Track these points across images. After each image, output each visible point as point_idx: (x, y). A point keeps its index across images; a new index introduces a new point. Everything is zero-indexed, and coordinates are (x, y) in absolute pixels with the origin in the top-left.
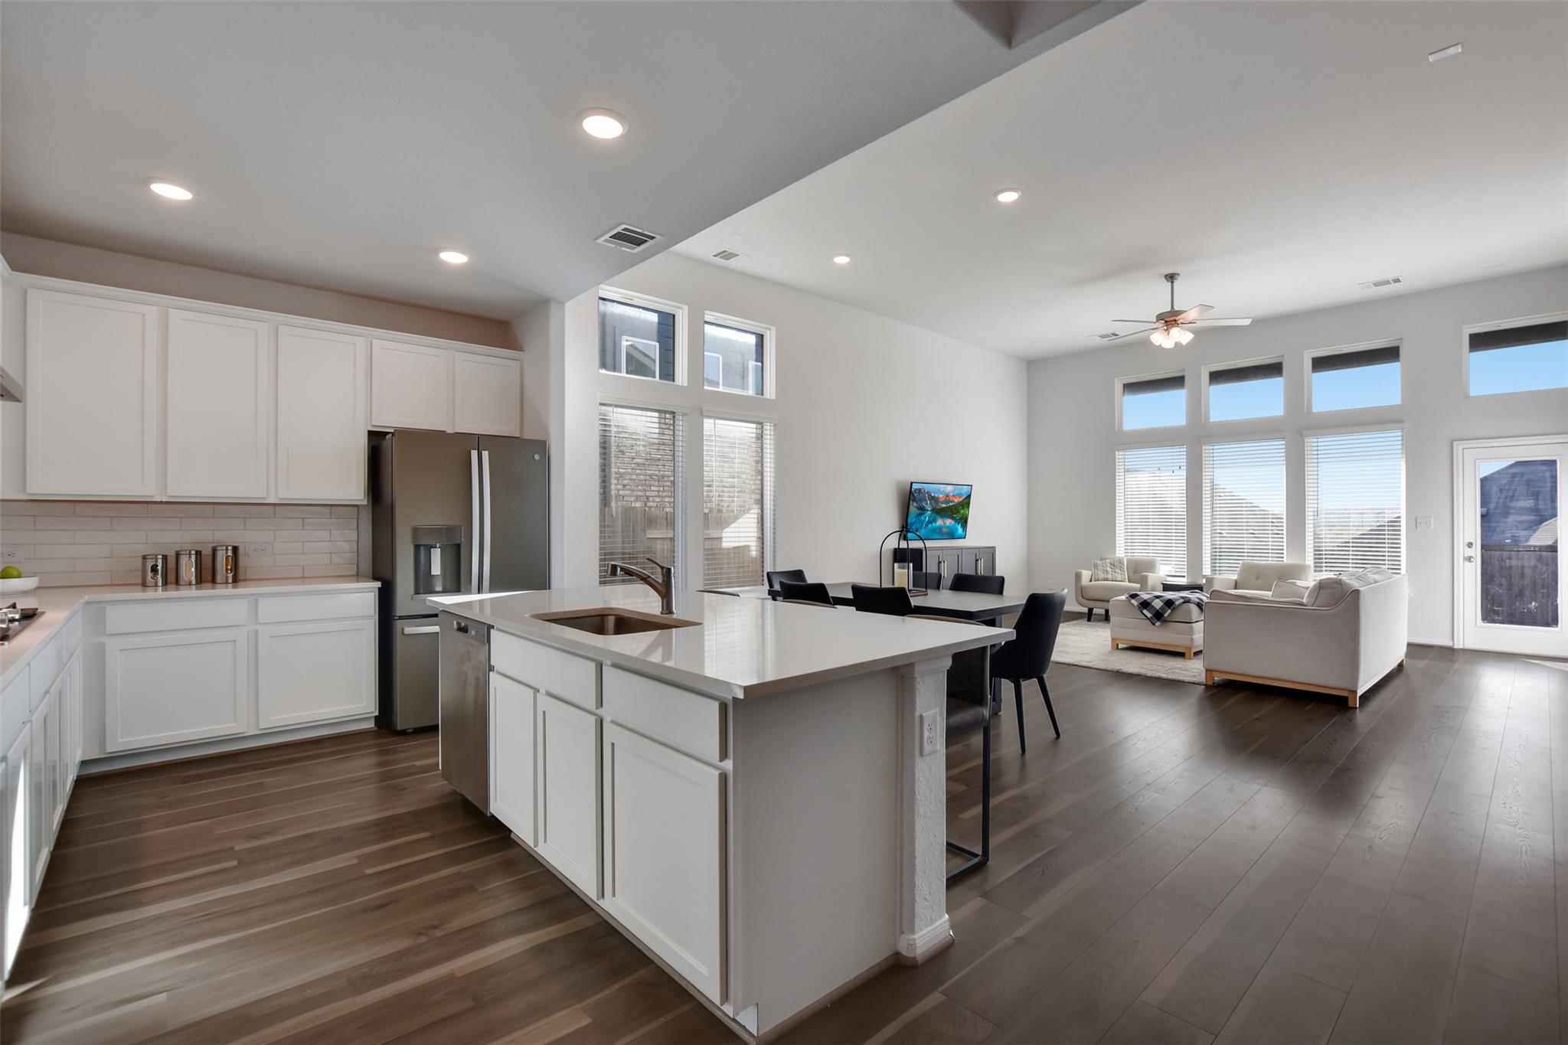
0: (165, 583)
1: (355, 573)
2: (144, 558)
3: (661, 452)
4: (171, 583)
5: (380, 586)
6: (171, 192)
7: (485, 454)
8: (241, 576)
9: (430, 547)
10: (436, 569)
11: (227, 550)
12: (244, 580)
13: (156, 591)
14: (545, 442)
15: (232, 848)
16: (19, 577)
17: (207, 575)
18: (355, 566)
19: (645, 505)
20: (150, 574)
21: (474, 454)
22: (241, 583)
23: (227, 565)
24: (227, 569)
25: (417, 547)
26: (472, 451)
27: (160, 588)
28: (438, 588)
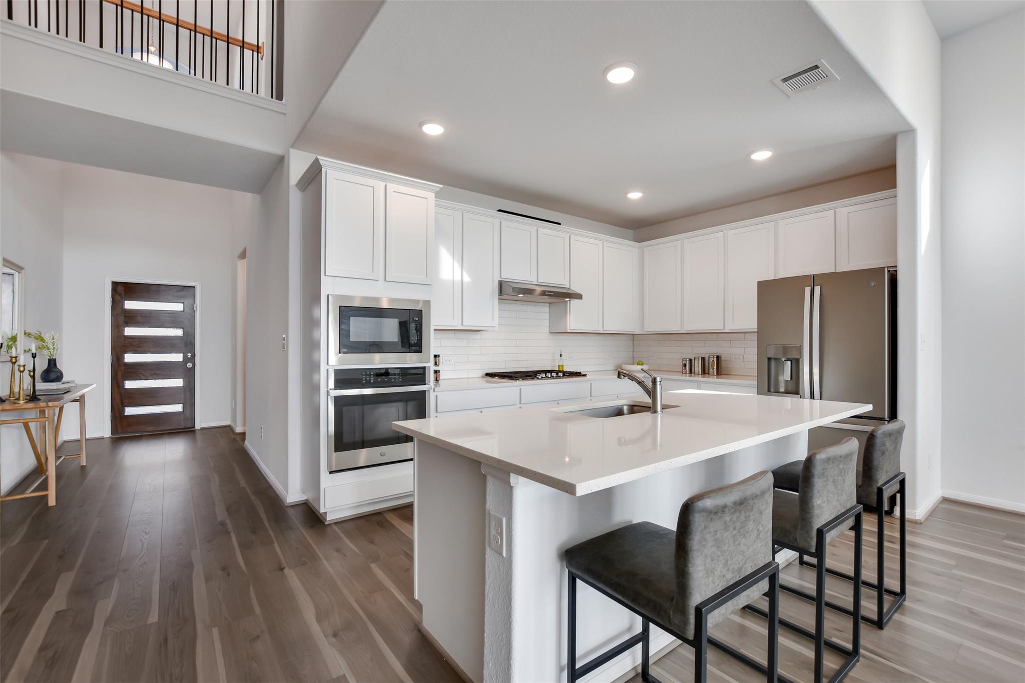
0: (690, 372)
2: (683, 360)
4: (693, 373)
7: (817, 289)
10: (788, 376)
11: (714, 357)
16: (642, 365)
17: (707, 371)
20: (684, 368)
22: (722, 376)
24: (714, 368)
25: (769, 360)
27: (688, 375)
28: (782, 390)
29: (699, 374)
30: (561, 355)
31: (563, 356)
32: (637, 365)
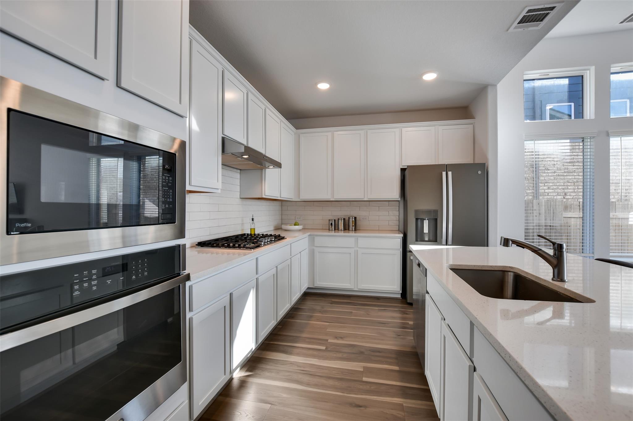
0: (335, 229)
1: (398, 229)
2: (329, 220)
3: (575, 167)
4: (337, 230)
5: (403, 236)
6: (324, 86)
7: (450, 173)
8: (357, 228)
9: (423, 220)
10: (426, 230)
11: (353, 218)
12: (360, 230)
13: (332, 232)
14: (485, 164)
15: (327, 340)
16: (298, 225)
17: (347, 227)
18: (398, 226)
19: (564, 198)
20: (330, 226)
21: (444, 174)
22: (357, 231)
23: (352, 224)
24: (352, 226)
25: (417, 219)
26: (443, 172)
27: (333, 231)
28: (427, 239)
29: (342, 230)
30: (253, 220)
31: (254, 220)
32: (294, 225)
